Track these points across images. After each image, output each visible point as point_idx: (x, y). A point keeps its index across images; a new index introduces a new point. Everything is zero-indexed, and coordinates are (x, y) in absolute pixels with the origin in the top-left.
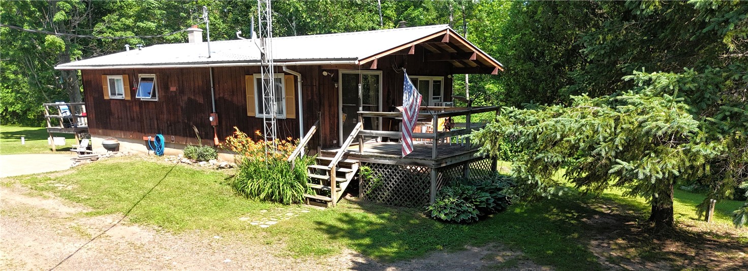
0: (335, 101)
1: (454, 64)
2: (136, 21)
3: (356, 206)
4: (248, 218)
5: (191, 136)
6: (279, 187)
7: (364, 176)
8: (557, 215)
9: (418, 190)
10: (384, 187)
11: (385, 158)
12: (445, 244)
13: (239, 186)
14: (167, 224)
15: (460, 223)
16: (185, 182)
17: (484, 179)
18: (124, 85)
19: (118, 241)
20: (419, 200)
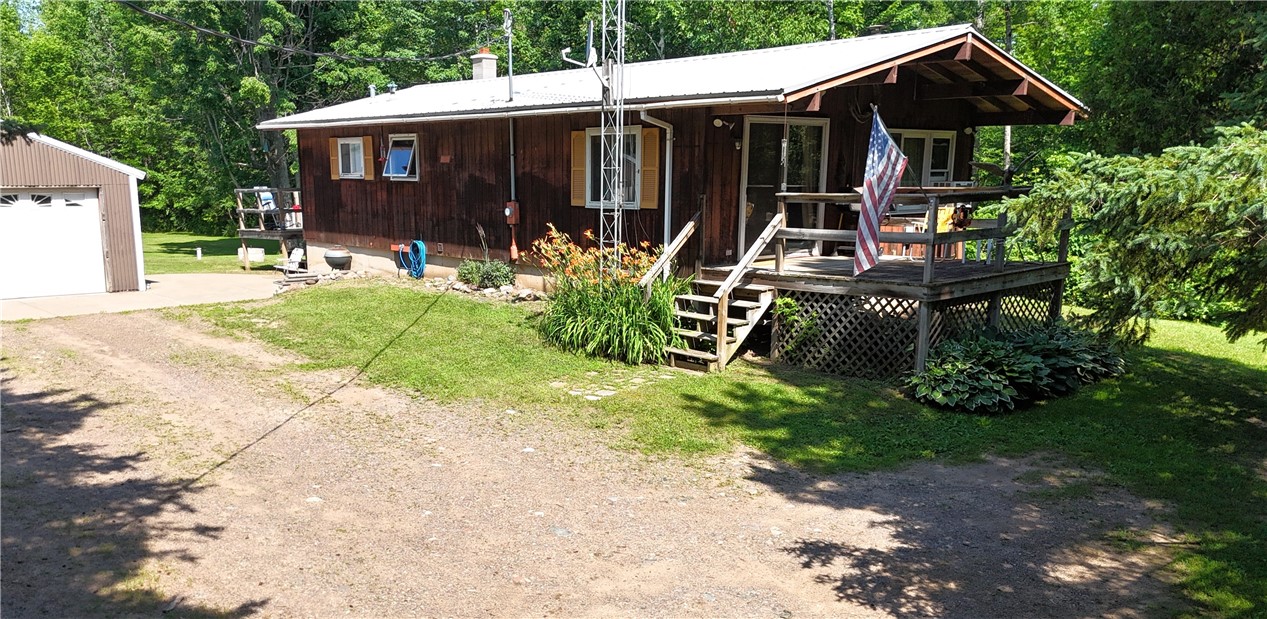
0: (735, 177)
1: (979, 106)
2: (383, 49)
3: (762, 372)
4: (565, 384)
5: (471, 244)
6: (621, 332)
7: (781, 316)
8: (1191, 407)
9: (891, 346)
10: (822, 339)
11: (827, 281)
12: (940, 449)
13: (550, 329)
14: (428, 387)
15: (973, 412)
16: (460, 321)
17: (1032, 331)
18: (365, 155)
19: (351, 409)
20: (891, 365)
